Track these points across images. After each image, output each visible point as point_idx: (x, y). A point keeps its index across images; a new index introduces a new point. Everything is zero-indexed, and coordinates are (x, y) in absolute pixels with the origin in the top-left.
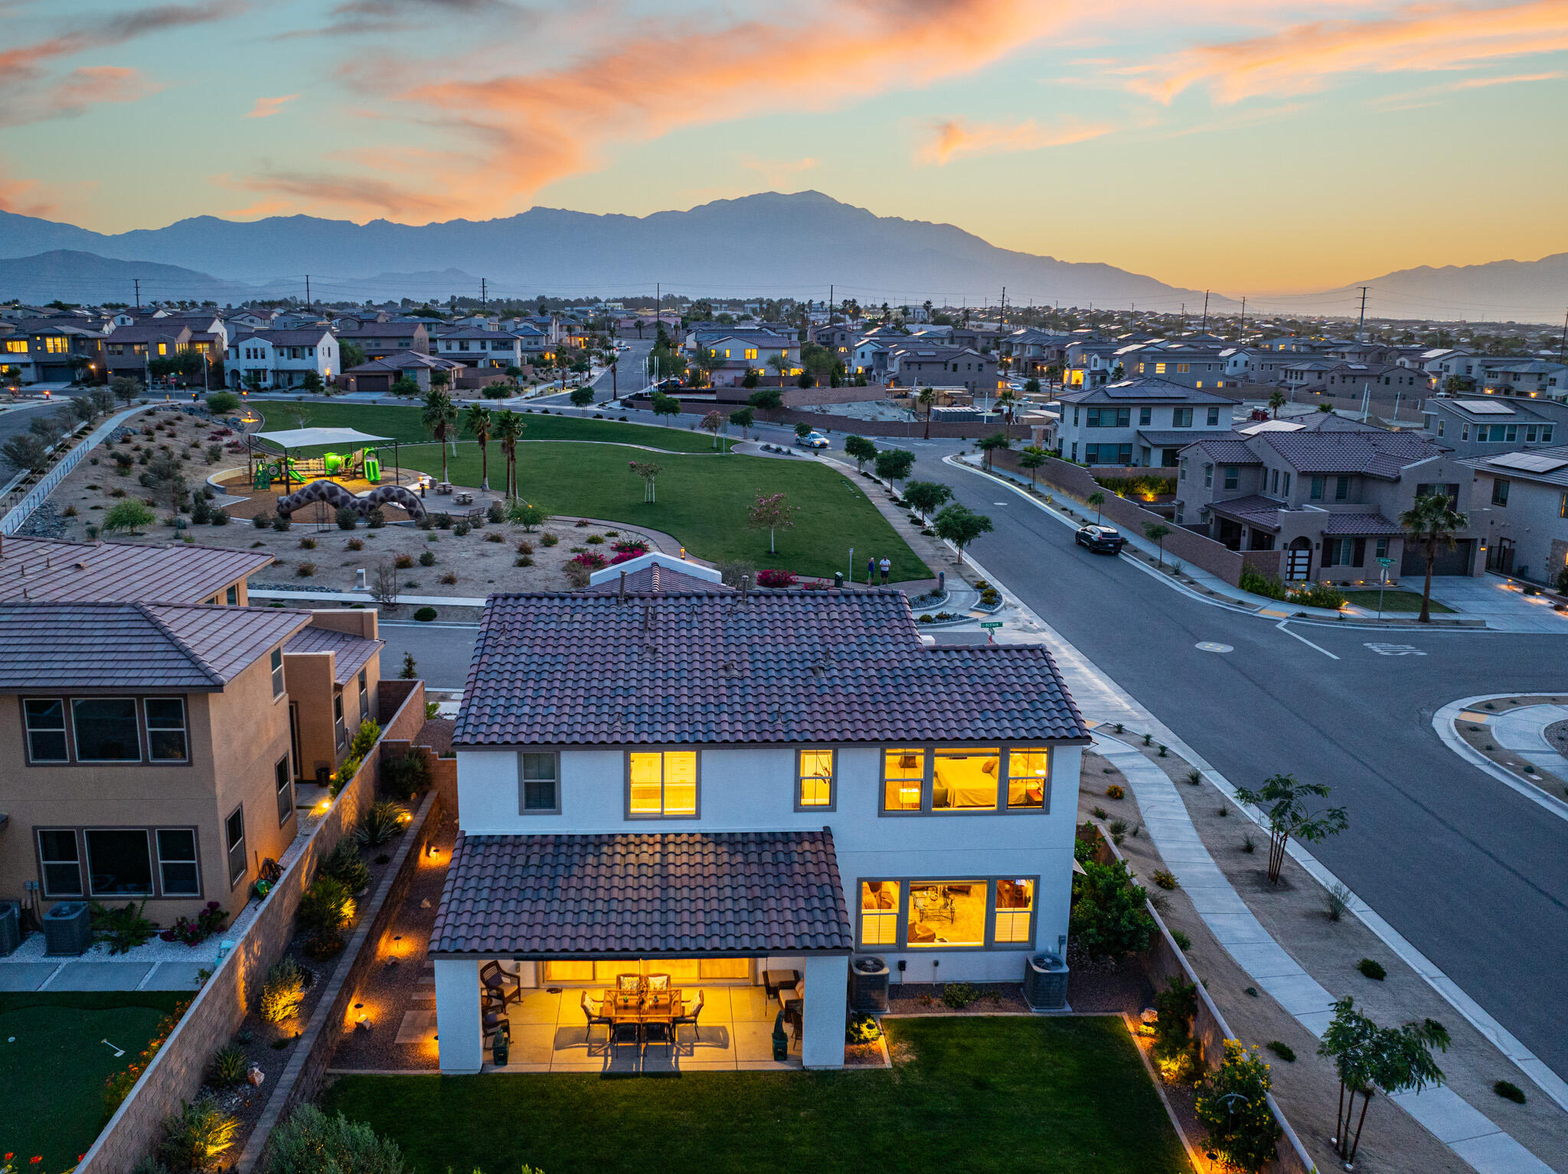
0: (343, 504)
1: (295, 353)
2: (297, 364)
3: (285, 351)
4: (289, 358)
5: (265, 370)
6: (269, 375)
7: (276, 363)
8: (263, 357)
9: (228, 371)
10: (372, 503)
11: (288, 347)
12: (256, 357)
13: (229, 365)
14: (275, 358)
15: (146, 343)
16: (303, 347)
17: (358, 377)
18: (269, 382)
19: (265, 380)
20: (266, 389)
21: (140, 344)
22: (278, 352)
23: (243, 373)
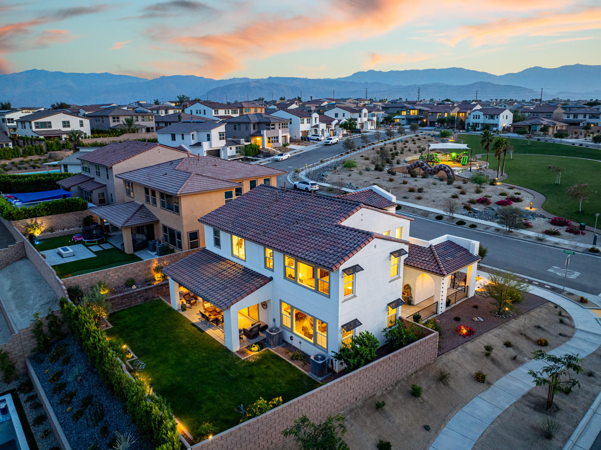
0: (425, 169)
1: (492, 117)
2: (491, 121)
3: (488, 116)
4: (489, 119)
5: (479, 123)
6: (480, 125)
7: (484, 121)
8: (479, 118)
9: (466, 123)
10: (434, 170)
11: (489, 115)
12: (476, 118)
13: (467, 121)
14: (484, 119)
15: (441, 112)
16: (495, 115)
17: (514, 127)
18: (480, 128)
19: (478, 127)
20: (478, 131)
21: (439, 113)
22: (485, 117)
23: (471, 124)
